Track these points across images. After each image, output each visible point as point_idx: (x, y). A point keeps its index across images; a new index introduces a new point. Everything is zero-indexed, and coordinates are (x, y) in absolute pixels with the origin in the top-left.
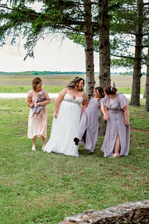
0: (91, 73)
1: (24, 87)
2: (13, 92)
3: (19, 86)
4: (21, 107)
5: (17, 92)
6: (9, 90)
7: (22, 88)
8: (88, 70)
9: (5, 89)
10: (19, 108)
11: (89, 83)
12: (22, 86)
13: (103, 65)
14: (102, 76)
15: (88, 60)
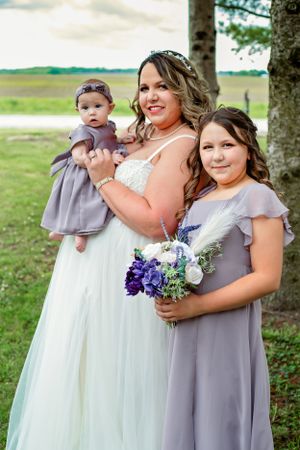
0: (206, 58)
1: (20, 100)
3: (9, 98)
7: (14, 103)
8: (196, 48)
12: (14, 98)
13: (290, 12)
14: (281, 62)
15: (196, 13)
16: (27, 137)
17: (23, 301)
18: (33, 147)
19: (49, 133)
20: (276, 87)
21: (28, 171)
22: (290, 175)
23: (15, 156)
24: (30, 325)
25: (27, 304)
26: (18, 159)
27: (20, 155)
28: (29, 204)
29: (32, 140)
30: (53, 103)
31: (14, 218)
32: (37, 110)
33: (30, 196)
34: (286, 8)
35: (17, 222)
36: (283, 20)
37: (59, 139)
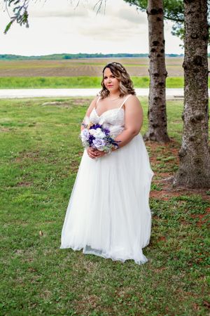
0: (159, 56)
1: (46, 78)
2: (29, 87)
3: (39, 78)
4: (35, 117)
5: (35, 86)
6: (23, 84)
7: (43, 81)
8: (153, 51)
9: (17, 82)
10: (31, 119)
11: (155, 75)
12: (42, 77)
13: (193, 38)
14: (189, 63)
15: (153, 31)
16: (54, 102)
17: (62, 186)
18: (59, 108)
19: (68, 100)
20: (187, 75)
21: (57, 123)
22: (195, 119)
23: (48, 114)
24: (67, 196)
25: (64, 188)
26: (50, 116)
27: (51, 114)
28: (59, 141)
29: (57, 104)
30: (68, 80)
31: (52, 148)
32: (58, 85)
33: (60, 136)
34: (191, 36)
35: (54, 150)
36: (190, 42)
37: (74, 103)
